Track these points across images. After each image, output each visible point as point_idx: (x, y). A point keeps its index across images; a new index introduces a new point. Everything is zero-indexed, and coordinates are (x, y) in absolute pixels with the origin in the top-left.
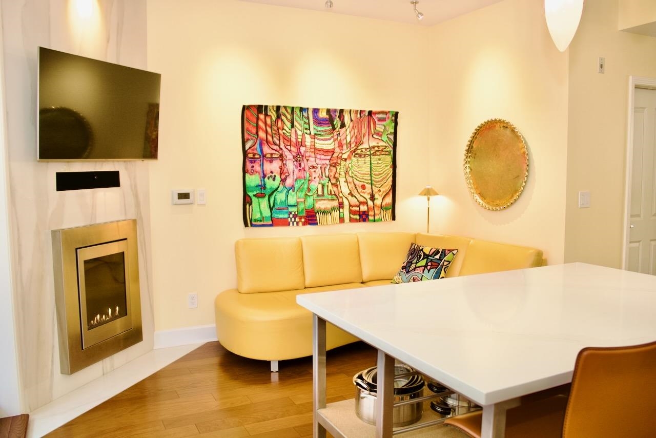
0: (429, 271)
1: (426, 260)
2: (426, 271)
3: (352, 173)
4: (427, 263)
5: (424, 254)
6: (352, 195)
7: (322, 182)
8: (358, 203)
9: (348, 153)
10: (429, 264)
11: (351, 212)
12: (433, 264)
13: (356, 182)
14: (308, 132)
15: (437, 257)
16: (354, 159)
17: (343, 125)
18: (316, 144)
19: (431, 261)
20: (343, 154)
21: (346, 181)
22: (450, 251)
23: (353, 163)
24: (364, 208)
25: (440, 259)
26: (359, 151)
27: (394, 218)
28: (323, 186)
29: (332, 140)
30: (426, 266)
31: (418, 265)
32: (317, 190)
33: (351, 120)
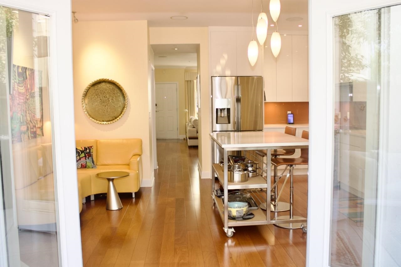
0: (88, 158)
1: (83, 153)
2: (87, 159)
3: (31, 108)
4: (85, 155)
5: (81, 151)
6: (31, 122)
7: (22, 114)
8: (33, 127)
9: (29, 96)
10: (87, 155)
11: (31, 132)
12: (88, 154)
13: (32, 113)
14: (16, 81)
15: (88, 151)
16: (30, 99)
17: (27, 78)
18: (19, 90)
19: (87, 153)
20: (27, 96)
21: (29, 113)
22: (91, 147)
23: (31, 102)
24: (35, 130)
25: (90, 152)
26: (32, 94)
27: (43, 136)
28: (23, 116)
29: (24, 87)
30: (85, 156)
31: (81, 156)
32: (20, 119)
33: (29, 75)
